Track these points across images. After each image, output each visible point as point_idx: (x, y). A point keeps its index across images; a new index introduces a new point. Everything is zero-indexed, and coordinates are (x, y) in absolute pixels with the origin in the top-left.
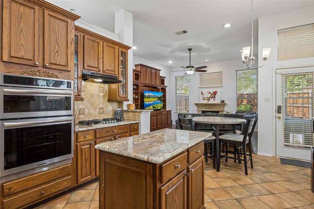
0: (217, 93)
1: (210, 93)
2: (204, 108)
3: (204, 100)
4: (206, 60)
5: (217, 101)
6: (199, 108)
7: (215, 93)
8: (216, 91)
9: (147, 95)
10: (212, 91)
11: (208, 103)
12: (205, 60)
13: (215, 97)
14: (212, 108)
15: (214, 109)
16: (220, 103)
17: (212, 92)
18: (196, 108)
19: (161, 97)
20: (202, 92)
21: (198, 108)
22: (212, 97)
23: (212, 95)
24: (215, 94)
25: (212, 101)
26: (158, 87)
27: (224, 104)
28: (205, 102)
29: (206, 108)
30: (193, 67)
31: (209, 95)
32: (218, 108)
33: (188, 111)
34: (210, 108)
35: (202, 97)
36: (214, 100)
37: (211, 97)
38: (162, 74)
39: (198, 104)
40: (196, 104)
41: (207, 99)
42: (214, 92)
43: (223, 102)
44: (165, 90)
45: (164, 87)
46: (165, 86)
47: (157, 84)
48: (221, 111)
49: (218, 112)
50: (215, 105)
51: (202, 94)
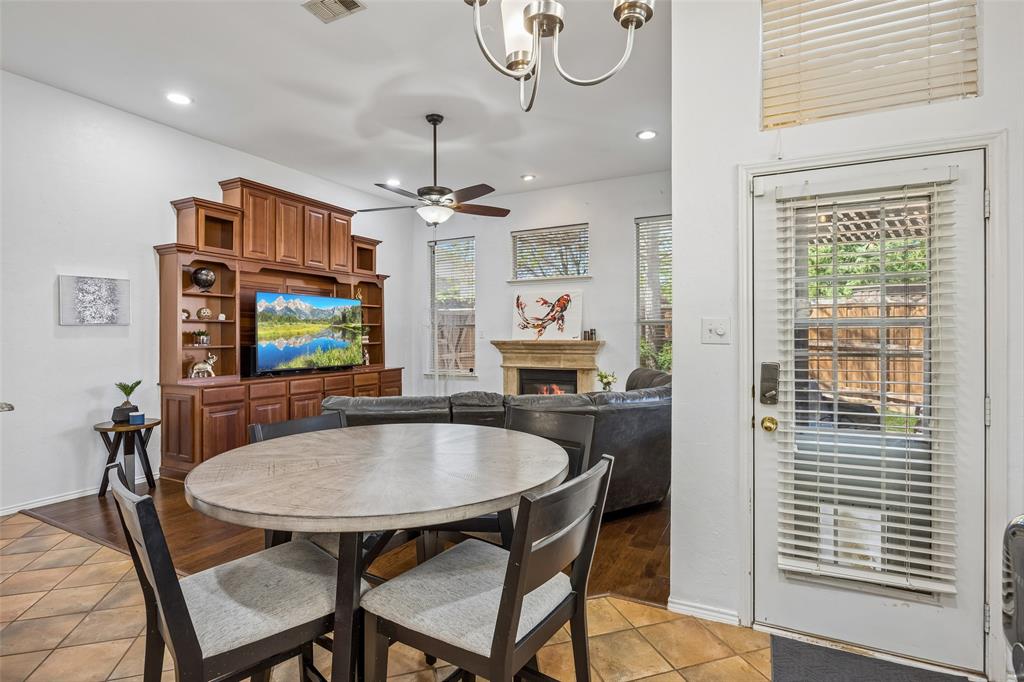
0: (568, 301)
1: (546, 302)
2: (525, 359)
3: (525, 327)
4: (528, 178)
5: (571, 332)
6: (509, 359)
7: (563, 303)
8: (568, 296)
9: (278, 308)
10: (553, 293)
11: (541, 338)
12: (523, 177)
13: (563, 316)
14: (553, 359)
15: (559, 362)
16: (579, 339)
17: (553, 300)
18: (498, 356)
19: (344, 316)
20: (518, 300)
21: (505, 359)
22: (553, 319)
23: (552, 311)
24: (564, 308)
25: (552, 334)
26: (341, 279)
27: (592, 345)
28: (530, 336)
29: (534, 359)
30: (442, 192)
32: (574, 360)
33: (471, 370)
34: (547, 359)
35: (518, 320)
36: (561, 329)
37: (549, 317)
38: (360, 227)
39: (504, 343)
40: (498, 345)
41: (534, 326)
42: (558, 301)
43: (590, 335)
44: (380, 290)
45: (375, 281)
46: (378, 276)
47: (333, 267)
48: (584, 371)
49: (573, 372)
50: (562, 348)
51: (518, 307)
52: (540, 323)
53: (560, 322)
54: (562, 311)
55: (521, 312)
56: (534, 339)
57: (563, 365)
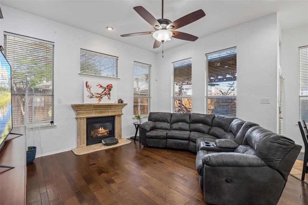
0: (112, 87)
1: (101, 86)
2: (91, 113)
3: (91, 97)
5: (113, 101)
6: (82, 113)
7: (110, 87)
8: (111, 85)
10: (105, 83)
11: (100, 103)
13: (109, 93)
14: (106, 112)
15: (108, 113)
16: (117, 103)
20: (87, 83)
21: (78, 114)
22: (106, 94)
23: (105, 90)
24: (110, 90)
25: (105, 101)
27: (122, 105)
28: (95, 101)
29: (96, 113)
31: (101, 90)
32: (115, 112)
33: (52, 122)
34: (103, 112)
35: (87, 93)
36: (109, 98)
37: (104, 93)
40: (76, 108)
41: (96, 97)
42: (107, 86)
43: (121, 101)
48: (118, 115)
49: (114, 117)
50: (112, 107)
51: (87, 87)
52: (99, 95)
53: (109, 95)
54: (109, 91)
55: (88, 89)
56: (97, 103)
57: (110, 114)
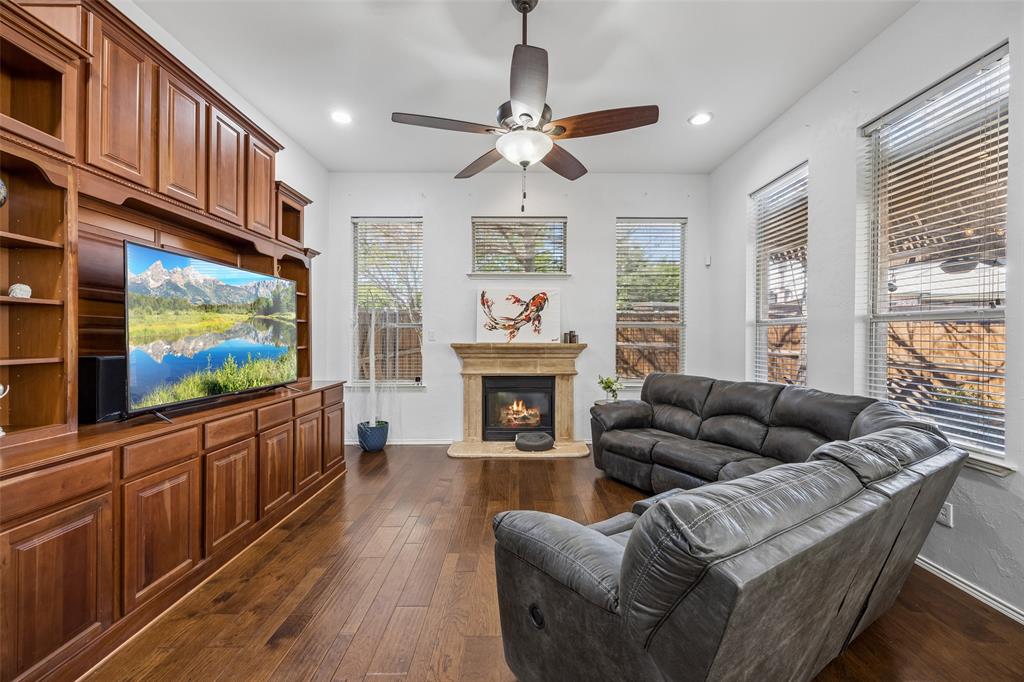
0: (545, 300)
1: (518, 300)
2: (492, 365)
3: (493, 328)
5: (549, 333)
6: (472, 365)
7: (540, 302)
8: (544, 294)
10: (528, 289)
11: (514, 341)
13: (539, 316)
14: (528, 365)
15: (535, 367)
16: (559, 342)
17: (527, 298)
18: (455, 363)
20: (483, 295)
21: (465, 366)
22: (528, 319)
23: (526, 310)
24: (540, 308)
25: (526, 336)
27: (574, 348)
28: (500, 337)
29: (503, 365)
31: (515, 311)
32: (554, 365)
33: (418, 379)
34: (520, 365)
35: (483, 318)
36: (537, 330)
37: (523, 317)
39: (469, 347)
40: (461, 350)
41: (505, 327)
42: (533, 299)
43: (571, 337)
48: (563, 376)
49: (552, 378)
50: (541, 351)
51: (483, 304)
52: (512, 323)
53: (536, 323)
54: (537, 311)
55: (487, 310)
56: (506, 341)
57: (539, 371)
